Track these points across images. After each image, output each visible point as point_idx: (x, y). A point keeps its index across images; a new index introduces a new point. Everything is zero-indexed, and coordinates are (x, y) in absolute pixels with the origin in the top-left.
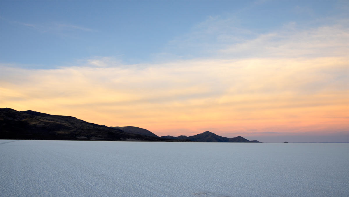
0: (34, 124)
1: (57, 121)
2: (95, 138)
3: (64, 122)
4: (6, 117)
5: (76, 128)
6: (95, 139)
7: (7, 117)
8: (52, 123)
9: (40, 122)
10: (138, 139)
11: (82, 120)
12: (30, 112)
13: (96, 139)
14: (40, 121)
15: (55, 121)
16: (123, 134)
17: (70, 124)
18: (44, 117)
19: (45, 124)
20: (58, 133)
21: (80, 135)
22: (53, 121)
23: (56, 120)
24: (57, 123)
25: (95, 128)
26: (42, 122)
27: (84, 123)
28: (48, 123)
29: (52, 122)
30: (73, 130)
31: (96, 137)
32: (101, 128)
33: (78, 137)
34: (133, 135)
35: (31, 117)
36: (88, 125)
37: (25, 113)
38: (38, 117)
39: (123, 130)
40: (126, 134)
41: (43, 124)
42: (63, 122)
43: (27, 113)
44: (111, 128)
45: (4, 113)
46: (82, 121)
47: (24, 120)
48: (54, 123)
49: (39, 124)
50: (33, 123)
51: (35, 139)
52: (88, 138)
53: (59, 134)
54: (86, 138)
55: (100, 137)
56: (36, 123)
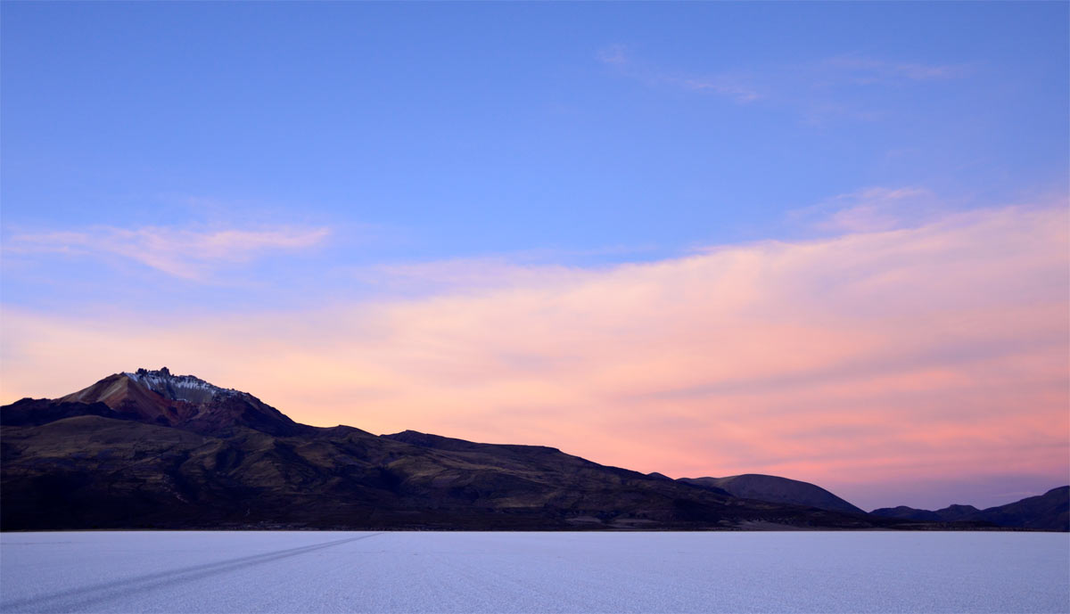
0: (424, 477)
1: (496, 465)
2: (630, 521)
3: (522, 466)
4: (339, 456)
5: (563, 485)
6: (628, 524)
7: (343, 455)
8: (483, 470)
9: (443, 469)
10: (787, 523)
11: (580, 459)
12: (410, 438)
13: (632, 524)
14: (445, 466)
15: (491, 464)
16: (726, 504)
17: (540, 474)
18: (456, 453)
19: (458, 476)
20: (505, 505)
21: (578, 512)
22: (485, 464)
23: (496, 460)
24: (500, 469)
25: (628, 484)
26: (449, 468)
27: (589, 468)
28: (470, 472)
29: (483, 467)
30: (552, 495)
31: (632, 516)
32: (647, 485)
33: (571, 520)
34: (767, 507)
35: (415, 455)
36: (602, 475)
37: (394, 439)
38: (436, 452)
39: (727, 490)
40: (740, 504)
41: (455, 477)
42: (519, 466)
43: (401, 440)
44: (684, 482)
45: (332, 443)
46: (581, 463)
47: (392, 464)
48: (490, 470)
49: (440, 478)
50: (421, 474)
51: (430, 529)
52: (605, 521)
53: (506, 510)
54: (597, 520)
55: (645, 516)
56: (430, 474)
